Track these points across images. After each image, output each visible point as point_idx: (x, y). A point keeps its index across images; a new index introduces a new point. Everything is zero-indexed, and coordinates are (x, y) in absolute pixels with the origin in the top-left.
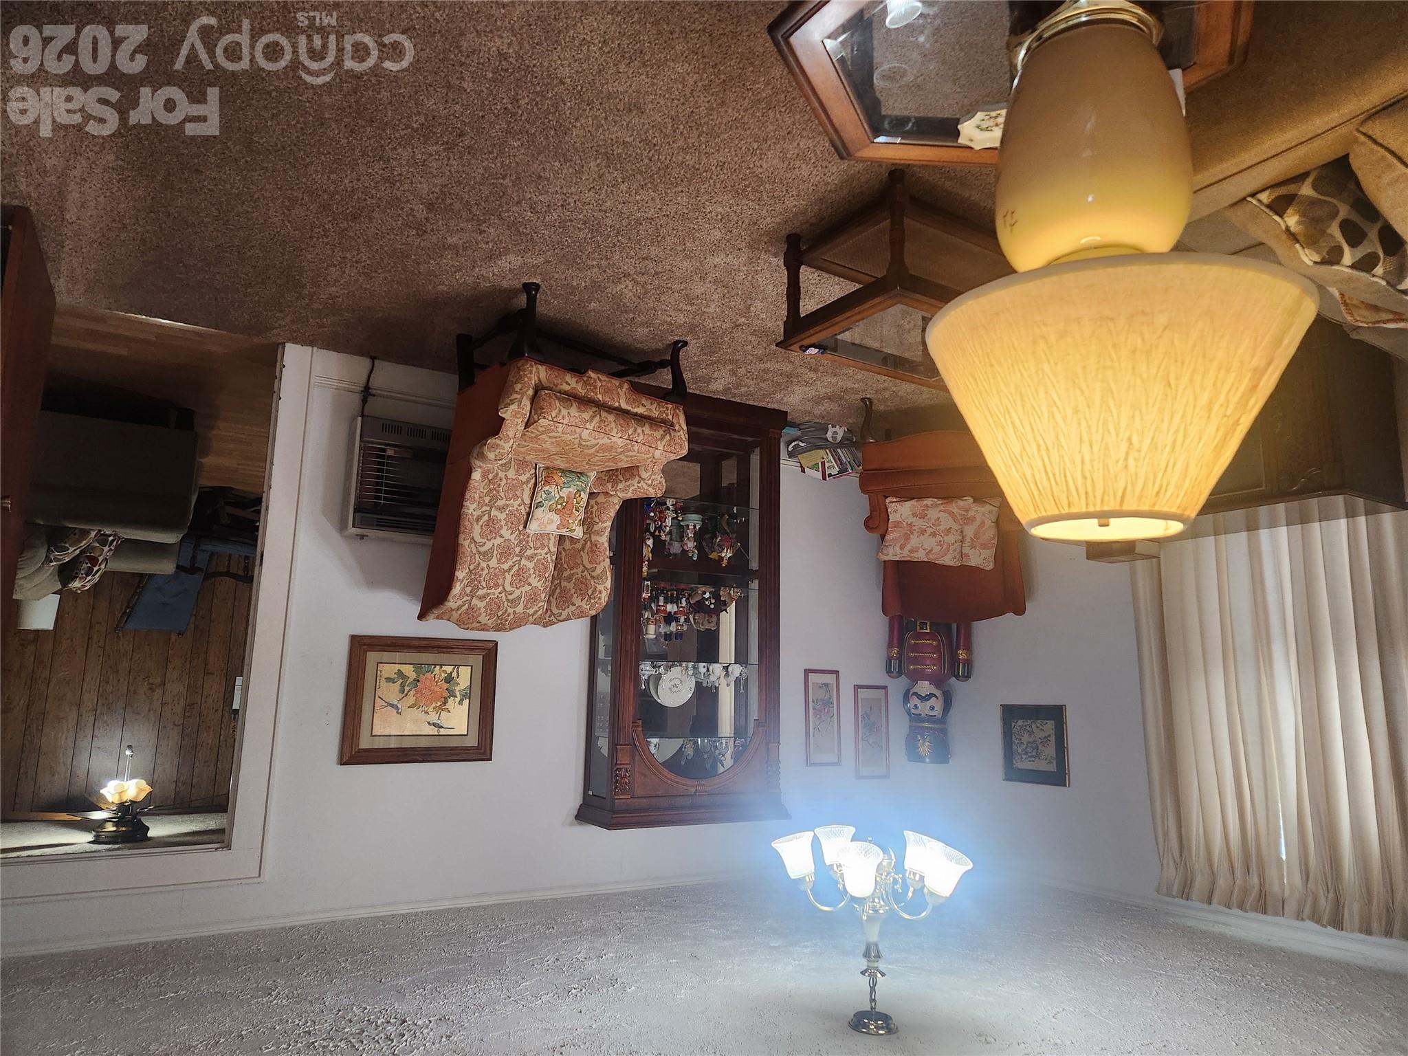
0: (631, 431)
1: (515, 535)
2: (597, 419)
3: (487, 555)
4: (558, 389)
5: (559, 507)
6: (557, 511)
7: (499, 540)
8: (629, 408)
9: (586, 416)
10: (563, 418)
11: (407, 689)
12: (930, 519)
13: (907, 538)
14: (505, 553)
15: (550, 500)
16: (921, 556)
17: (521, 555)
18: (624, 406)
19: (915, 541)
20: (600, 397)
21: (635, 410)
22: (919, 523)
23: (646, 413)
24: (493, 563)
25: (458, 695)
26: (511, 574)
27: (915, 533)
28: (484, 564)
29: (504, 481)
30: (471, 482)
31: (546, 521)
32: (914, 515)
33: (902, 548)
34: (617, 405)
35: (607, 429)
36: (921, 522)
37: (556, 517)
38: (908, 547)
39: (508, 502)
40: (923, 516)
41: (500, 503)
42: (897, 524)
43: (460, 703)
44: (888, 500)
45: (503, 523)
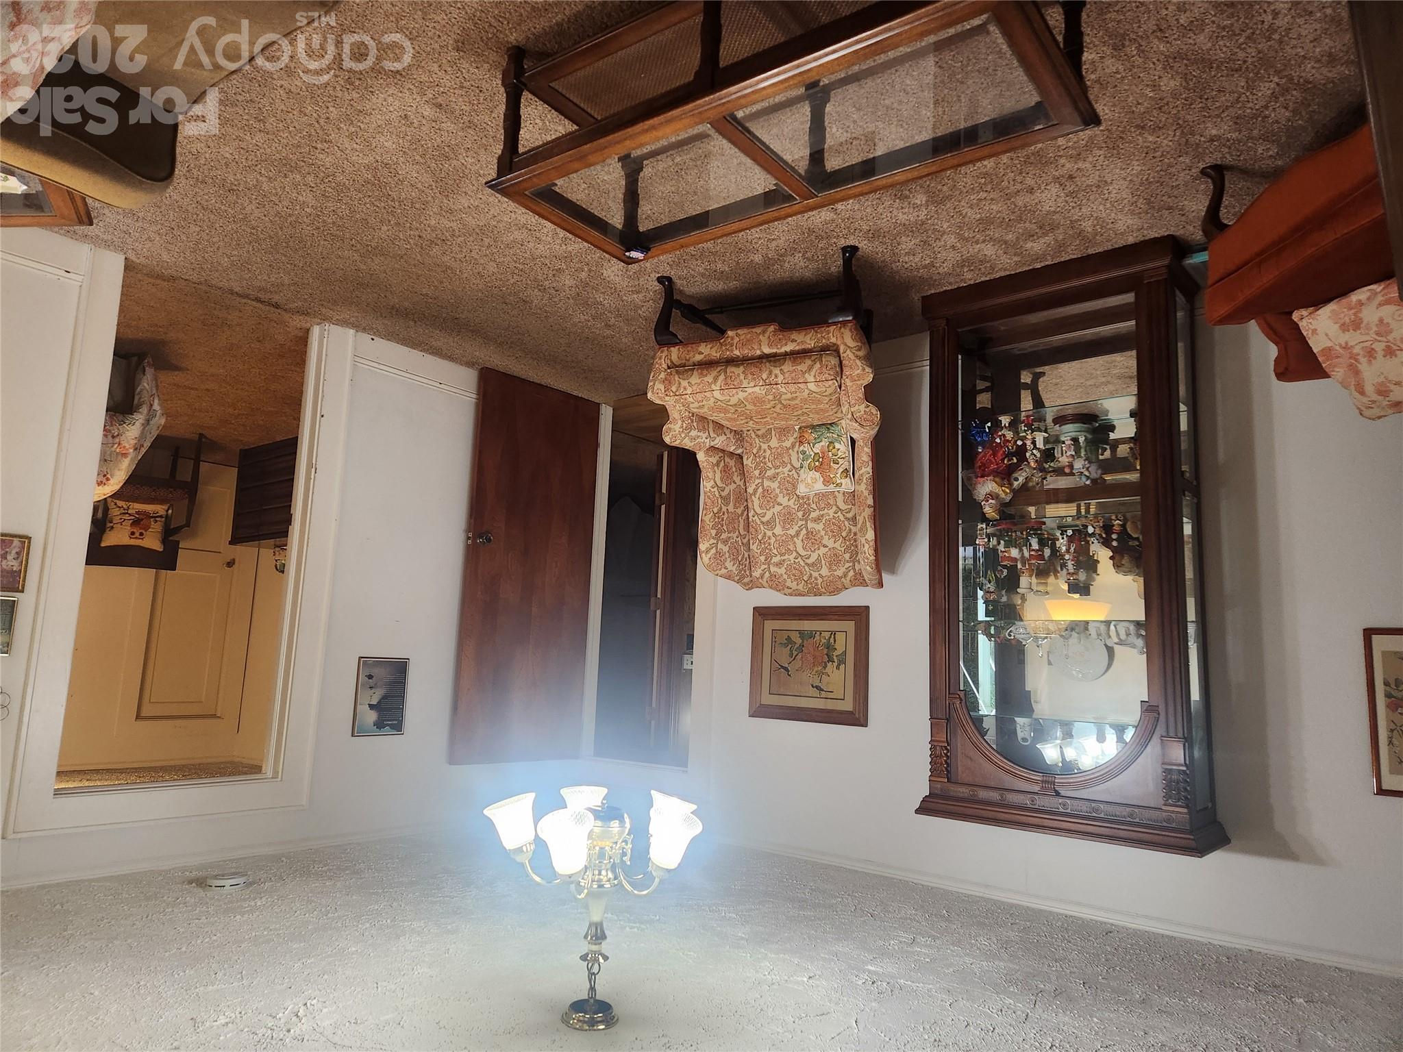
0: (764, 376)
1: (793, 501)
2: (722, 377)
3: (770, 524)
4: (691, 362)
5: (817, 463)
6: (816, 469)
7: (777, 508)
8: (774, 351)
9: (709, 379)
10: (685, 389)
11: (795, 653)
12: (1368, 326)
13: (1355, 371)
14: (788, 518)
15: (807, 460)
17: (805, 517)
18: (767, 350)
19: (1368, 373)
20: (737, 353)
21: (783, 350)
22: (1357, 340)
23: (797, 348)
24: (778, 530)
25: (836, 661)
26: (800, 538)
27: (1361, 358)
28: (769, 533)
29: (768, 452)
30: (700, 463)
31: (810, 481)
32: (1344, 327)
33: (1362, 393)
34: (758, 353)
35: (735, 383)
36: (1359, 336)
37: (818, 474)
38: (1369, 387)
39: (777, 471)
40: (1358, 326)
41: (769, 473)
42: (1330, 352)
43: (838, 668)
44: (1292, 319)
45: (778, 491)
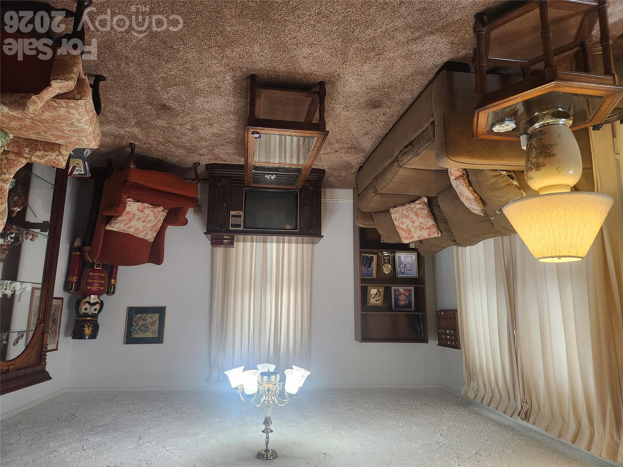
12: (145, 214)
13: (130, 220)
16: (131, 231)
19: (133, 223)
22: (139, 214)
27: (135, 219)
32: (138, 210)
33: (124, 226)
36: (140, 214)
38: (128, 226)
40: (142, 211)
42: (128, 213)
44: (128, 200)
